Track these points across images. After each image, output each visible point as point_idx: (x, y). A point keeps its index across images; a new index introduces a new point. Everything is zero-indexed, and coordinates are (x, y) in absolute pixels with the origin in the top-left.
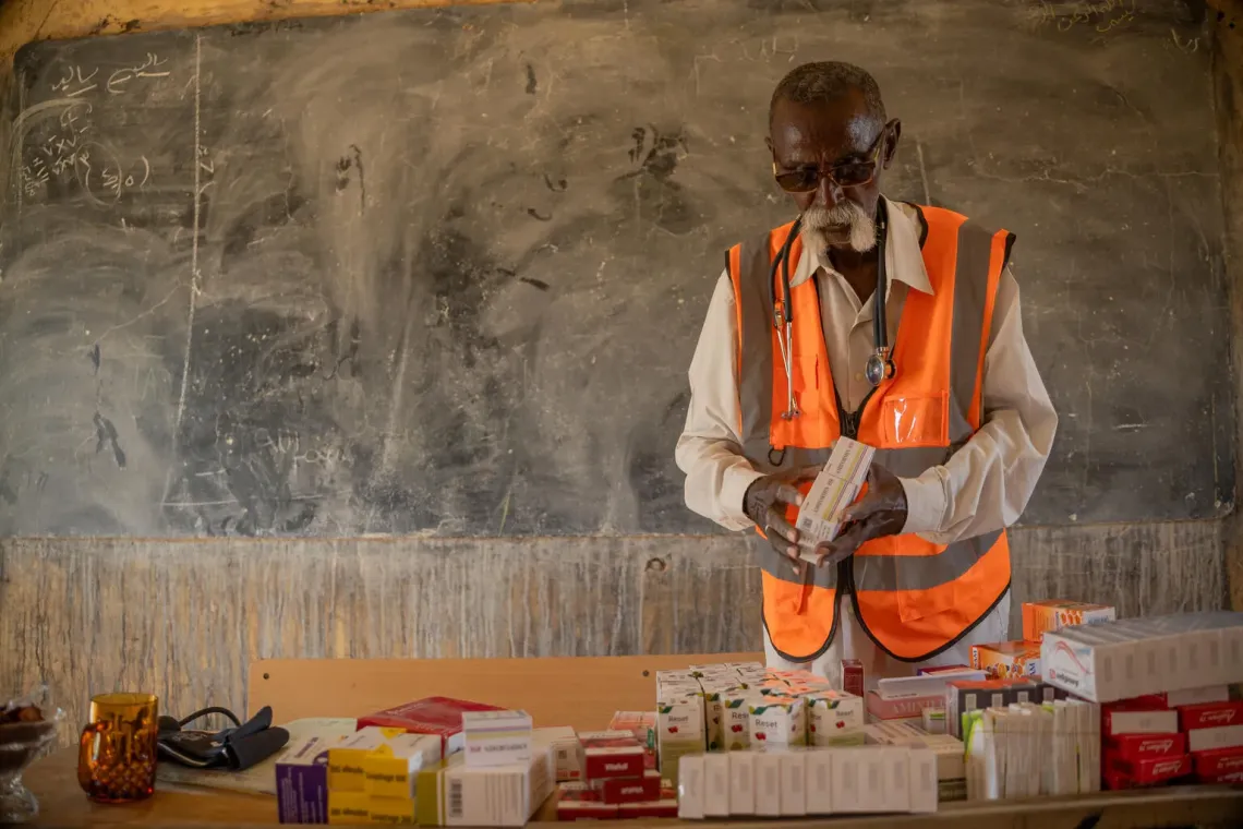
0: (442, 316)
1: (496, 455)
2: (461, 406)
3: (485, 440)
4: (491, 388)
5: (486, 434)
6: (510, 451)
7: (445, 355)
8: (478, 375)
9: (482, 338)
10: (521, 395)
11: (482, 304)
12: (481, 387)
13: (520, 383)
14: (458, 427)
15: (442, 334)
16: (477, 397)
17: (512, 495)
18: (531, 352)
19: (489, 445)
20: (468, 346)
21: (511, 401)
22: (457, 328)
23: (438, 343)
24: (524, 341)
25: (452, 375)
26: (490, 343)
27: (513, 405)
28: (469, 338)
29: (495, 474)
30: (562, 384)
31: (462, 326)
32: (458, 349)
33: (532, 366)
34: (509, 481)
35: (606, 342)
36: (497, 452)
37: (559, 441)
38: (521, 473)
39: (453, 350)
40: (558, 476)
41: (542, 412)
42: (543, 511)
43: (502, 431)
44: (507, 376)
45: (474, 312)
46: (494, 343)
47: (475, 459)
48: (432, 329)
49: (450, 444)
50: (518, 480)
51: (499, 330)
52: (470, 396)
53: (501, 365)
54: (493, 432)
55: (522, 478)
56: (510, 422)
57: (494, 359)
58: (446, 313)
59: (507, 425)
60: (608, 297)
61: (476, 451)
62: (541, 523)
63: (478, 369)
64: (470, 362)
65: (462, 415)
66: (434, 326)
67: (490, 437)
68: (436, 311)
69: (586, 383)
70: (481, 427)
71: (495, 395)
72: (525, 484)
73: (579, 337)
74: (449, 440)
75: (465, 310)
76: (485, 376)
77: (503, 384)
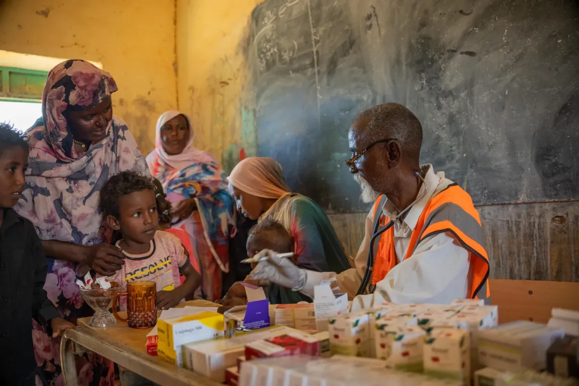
0: (423, 84)
1: (457, 158)
2: (437, 133)
3: (451, 150)
4: (452, 119)
5: (451, 147)
6: (465, 155)
7: (426, 105)
8: (443, 114)
9: (444, 92)
10: (468, 121)
11: (442, 73)
12: (446, 120)
13: (466, 114)
14: (437, 144)
15: (423, 94)
16: (445, 126)
17: (468, 182)
18: (470, 94)
19: (453, 153)
20: (437, 98)
21: (463, 126)
22: (430, 89)
23: (423, 100)
24: (466, 89)
25: (431, 116)
26: (448, 94)
27: (463, 128)
28: (437, 93)
29: (458, 169)
30: (490, 110)
31: (433, 87)
32: (432, 100)
33: (472, 103)
34: (466, 172)
35: (513, 80)
36: (458, 156)
37: (491, 145)
38: (471, 167)
39: (430, 102)
40: (492, 167)
41: (480, 129)
42: (485, 189)
43: (459, 144)
44: (459, 112)
45: (438, 78)
46: (450, 93)
47: (447, 162)
48: (419, 92)
49: (433, 155)
50: (470, 171)
51: (452, 86)
52: (441, 126)
53: (455, 106)
54: (455, 145)
55: (473, 170)
56: (463, 137)
57: (451, 103)
58: (424, 82)
59: (462, 139)
60: (511, 50)
61: (447, 157)
62: (485, 196)
63: (444, 111)
64: (439, 107)
65: (438, 138)
66: (419, 90)
67: (454, 148)
68: (420, 82)
69: (503, 108)
70: (449, 143)
71: (454, 123)
72: (474, 174)
73: (496, 80)
74: (433, 152)
75: (433, 78)
76: (447, 113)
77: (458, 116)
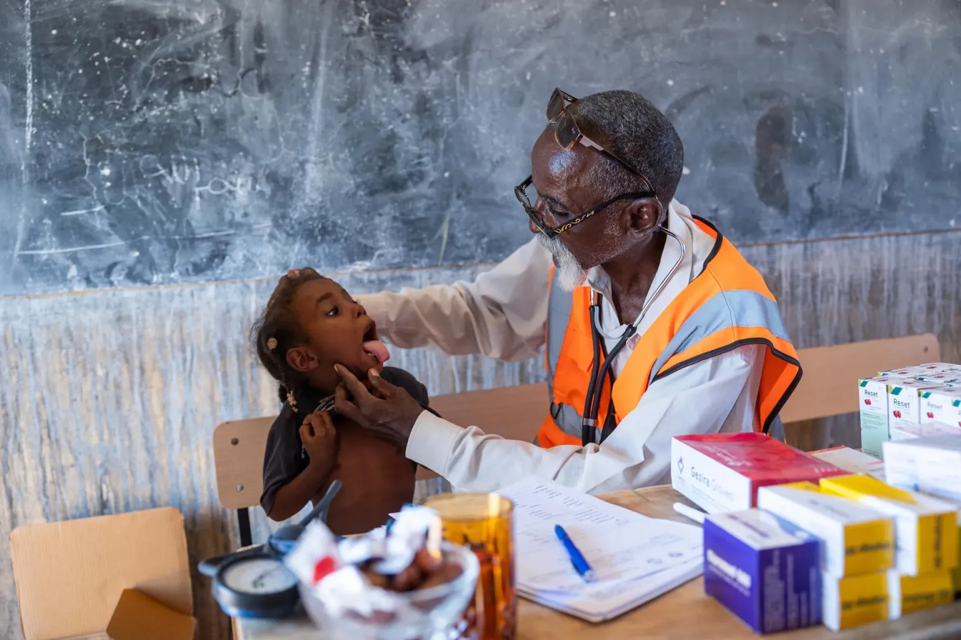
0: (362, 23)
1: (431, 179)
2: (391, 127)
3: (420, 164)
4: (423, 107)
5: (420, 157)
6: (447, 174)
7: (368, 67)
8: (406, 92)
9: (409, 50)
10: (455, 114)
11: (406, 11)
12: (411, 105)
13: (453, 100)
14: (389, 149)
15: (362, 44)
16: (408, 116)
17: (451, 222)
18: (463, 66)
19: (423, 168)
20: (394, 59)
21: (445, 121)
22: (379, 37)
23: (360, 54)
24: (456, 54)
25: (377, 91)
26: (418, 56)
27: (447, 125)
28: (394, 50)
29: (431, 199)
30: (497, 100)
31: (385, 36)
32: (383, 61)
33: (465, 80)
34: (448, 206)
35: (540, 57)
36: (432, 176)
37: (497, 162)
38: (459, 196)
39: (377, 63)
40: (498, 199)
41: (477, 130)
42: (483, 236)
43: (436, 153)
44: (439, 94)
45: (398, 20)
46: (423, 55)
47: (410, 184)
48: (352, 38)
49: (381, 168)
50: (456, 204)
51: (428, 42)
52: (400, 115)
53: (431, 81)
54: (427, 154)
55: (461, 202)
56: (445, 142)
57: (423, 74)
58: (366, 20)
59: (442, 146)
60: (541, 7)
61: (411, 175)
62: (482, 248)
63: (407, 86)
64: (398, 77)
65: (392, 137)
66: (354, 35)
67: (425, 160)
68: (355, 18)
69: (521, 101)
70: (414, 149)
71: (427, 113)
72: (464, 209)
73: (512, 50)
74: (380, 163)
75: (388, 17)
76: (415, 93)
77: (435, 102)
